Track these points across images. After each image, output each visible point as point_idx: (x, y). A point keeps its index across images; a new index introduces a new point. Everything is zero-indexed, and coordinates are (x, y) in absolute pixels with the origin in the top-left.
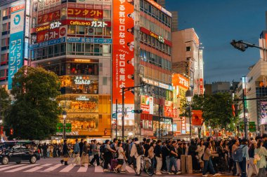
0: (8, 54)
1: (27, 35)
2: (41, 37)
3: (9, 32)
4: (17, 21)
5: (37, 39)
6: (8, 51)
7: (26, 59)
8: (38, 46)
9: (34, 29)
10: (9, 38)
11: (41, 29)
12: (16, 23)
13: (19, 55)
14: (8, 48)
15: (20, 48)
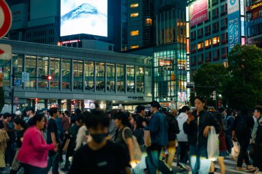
0: (227, 33)
1: (242, 13)
2: (255, 14)
3: (227, 12)
4: (233, 2)
5: (252, 17)
6: (227, 31)
7: (243, 37)
8: (253, 23)
9: (249, 8)
10: (227, 19)
11: (255, 6)
12: (232, 4)
13: (237, 33)
14: (227, 27)
15: (237, 26)
